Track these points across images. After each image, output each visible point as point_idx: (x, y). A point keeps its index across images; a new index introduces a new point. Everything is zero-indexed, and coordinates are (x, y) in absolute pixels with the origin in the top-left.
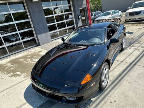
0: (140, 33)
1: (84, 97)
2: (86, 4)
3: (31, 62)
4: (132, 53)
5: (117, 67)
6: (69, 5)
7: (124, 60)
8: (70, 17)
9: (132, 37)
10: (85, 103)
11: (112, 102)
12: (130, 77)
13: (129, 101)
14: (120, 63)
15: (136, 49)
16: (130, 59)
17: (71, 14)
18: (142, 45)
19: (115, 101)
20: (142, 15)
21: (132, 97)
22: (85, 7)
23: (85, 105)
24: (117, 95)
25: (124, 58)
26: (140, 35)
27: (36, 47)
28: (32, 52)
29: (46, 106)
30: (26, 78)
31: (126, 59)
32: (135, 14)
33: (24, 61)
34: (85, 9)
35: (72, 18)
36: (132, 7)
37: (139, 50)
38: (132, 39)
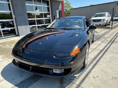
0: (103, 33)
1: (72, 69)
2: (61, 8)
3: (9, 47)
4: (100, 44)
5: (92, 53)
6: (48, 6)
7: (96, 48)
8: (48, 16)
9: (97, 34)
10: (70, 79)
11: (95, 77)
12: (104, 59)
13: (110, 76)
14: (94, 50)
15: (103, 42)
16: (100, 47)
17: (49, 14)
18: (107, 40)
19: (97, 76)
20: (102, 22)
21: (111, 73)
22: (61, 11)
23: (70, 80)
24: (98, 72)
25: (96, 47)
26: (103, 34)
27: (15, 37)
28: (11, 40)
29: (27, 82)
30: (4, 59)
31: (97, 48)
32: (97, 21)
33: (3, 46)
34: (60, 12)
35: (50, 17)
36: (95, 16)
37: (105, 42)
38: (98, 36)
